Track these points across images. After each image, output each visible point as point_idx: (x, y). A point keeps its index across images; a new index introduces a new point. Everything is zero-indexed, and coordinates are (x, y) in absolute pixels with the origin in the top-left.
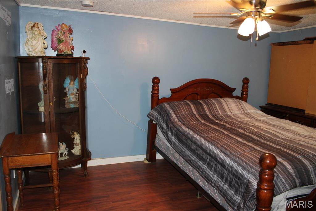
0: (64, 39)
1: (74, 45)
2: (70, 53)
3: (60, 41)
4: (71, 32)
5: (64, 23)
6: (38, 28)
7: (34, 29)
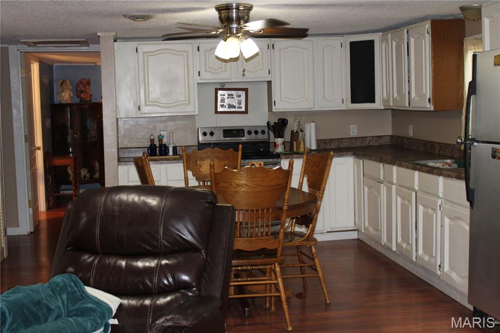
0: (84, 90)
1: (92, 93)
2: (89, 100)
3: (82, 92)
4: (89, 83)
5: (85, 77)
6: (66, 83)
7: (64, 84)
